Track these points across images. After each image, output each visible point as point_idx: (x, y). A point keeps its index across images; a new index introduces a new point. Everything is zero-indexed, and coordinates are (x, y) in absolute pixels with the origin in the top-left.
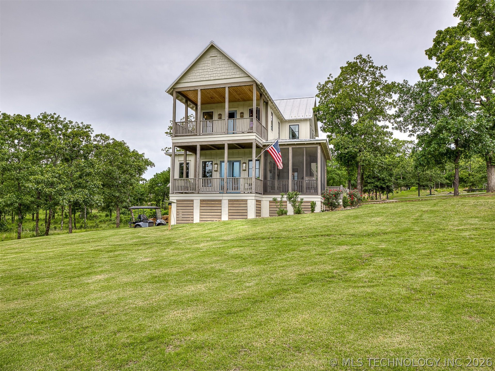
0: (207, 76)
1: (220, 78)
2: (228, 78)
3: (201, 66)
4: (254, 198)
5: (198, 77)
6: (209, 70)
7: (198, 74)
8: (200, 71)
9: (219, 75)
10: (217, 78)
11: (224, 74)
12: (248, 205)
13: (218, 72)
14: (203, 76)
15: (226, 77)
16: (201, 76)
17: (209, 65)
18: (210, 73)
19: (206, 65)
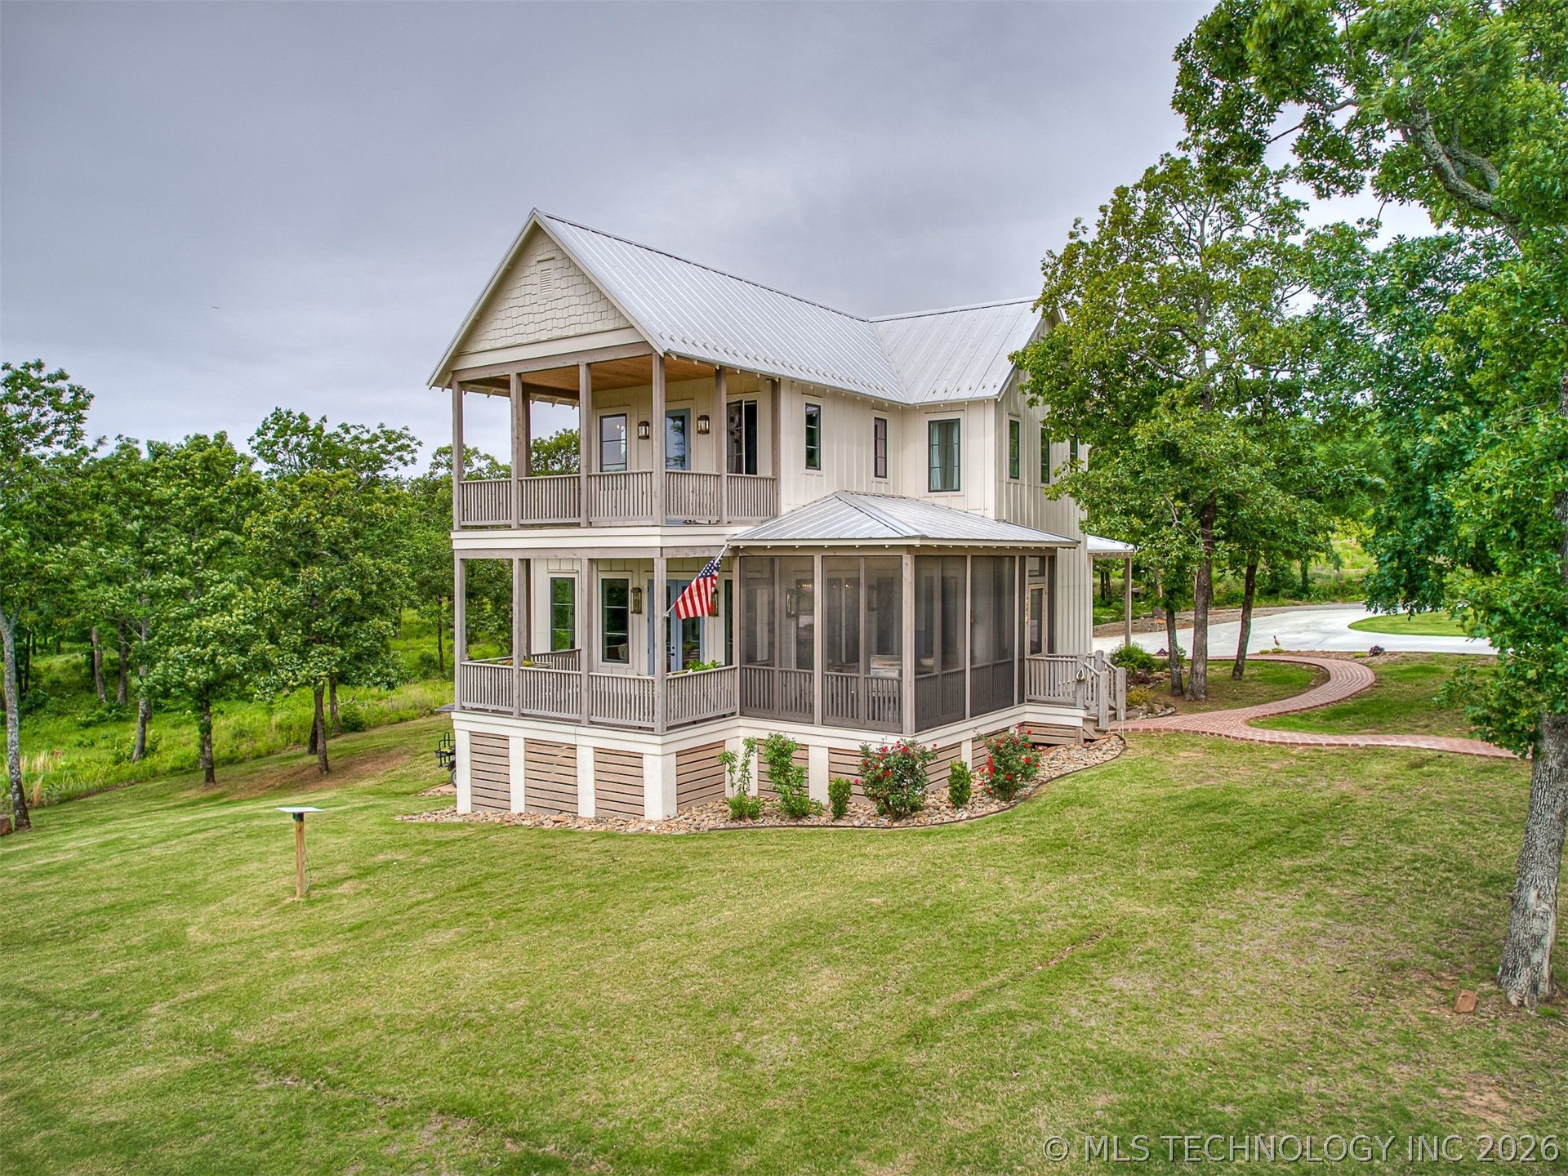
0: (531, 328)
1: (565, 333)
2: (585, 331)
3: (516, 293)
4: (658, 750)
5: (510, 333)
6: (535, 308)
7: (508, 323)
8: (515, 312)
9: (561, 323)
10: (556, 333)
11: (574, 320)
12: (646, 772)
13: (559, 314)
14: (522, 329)
15: (579, 330)
16: (516, 330)
17: (534, 290)
18: (538, 318)
19: (528, 289)
